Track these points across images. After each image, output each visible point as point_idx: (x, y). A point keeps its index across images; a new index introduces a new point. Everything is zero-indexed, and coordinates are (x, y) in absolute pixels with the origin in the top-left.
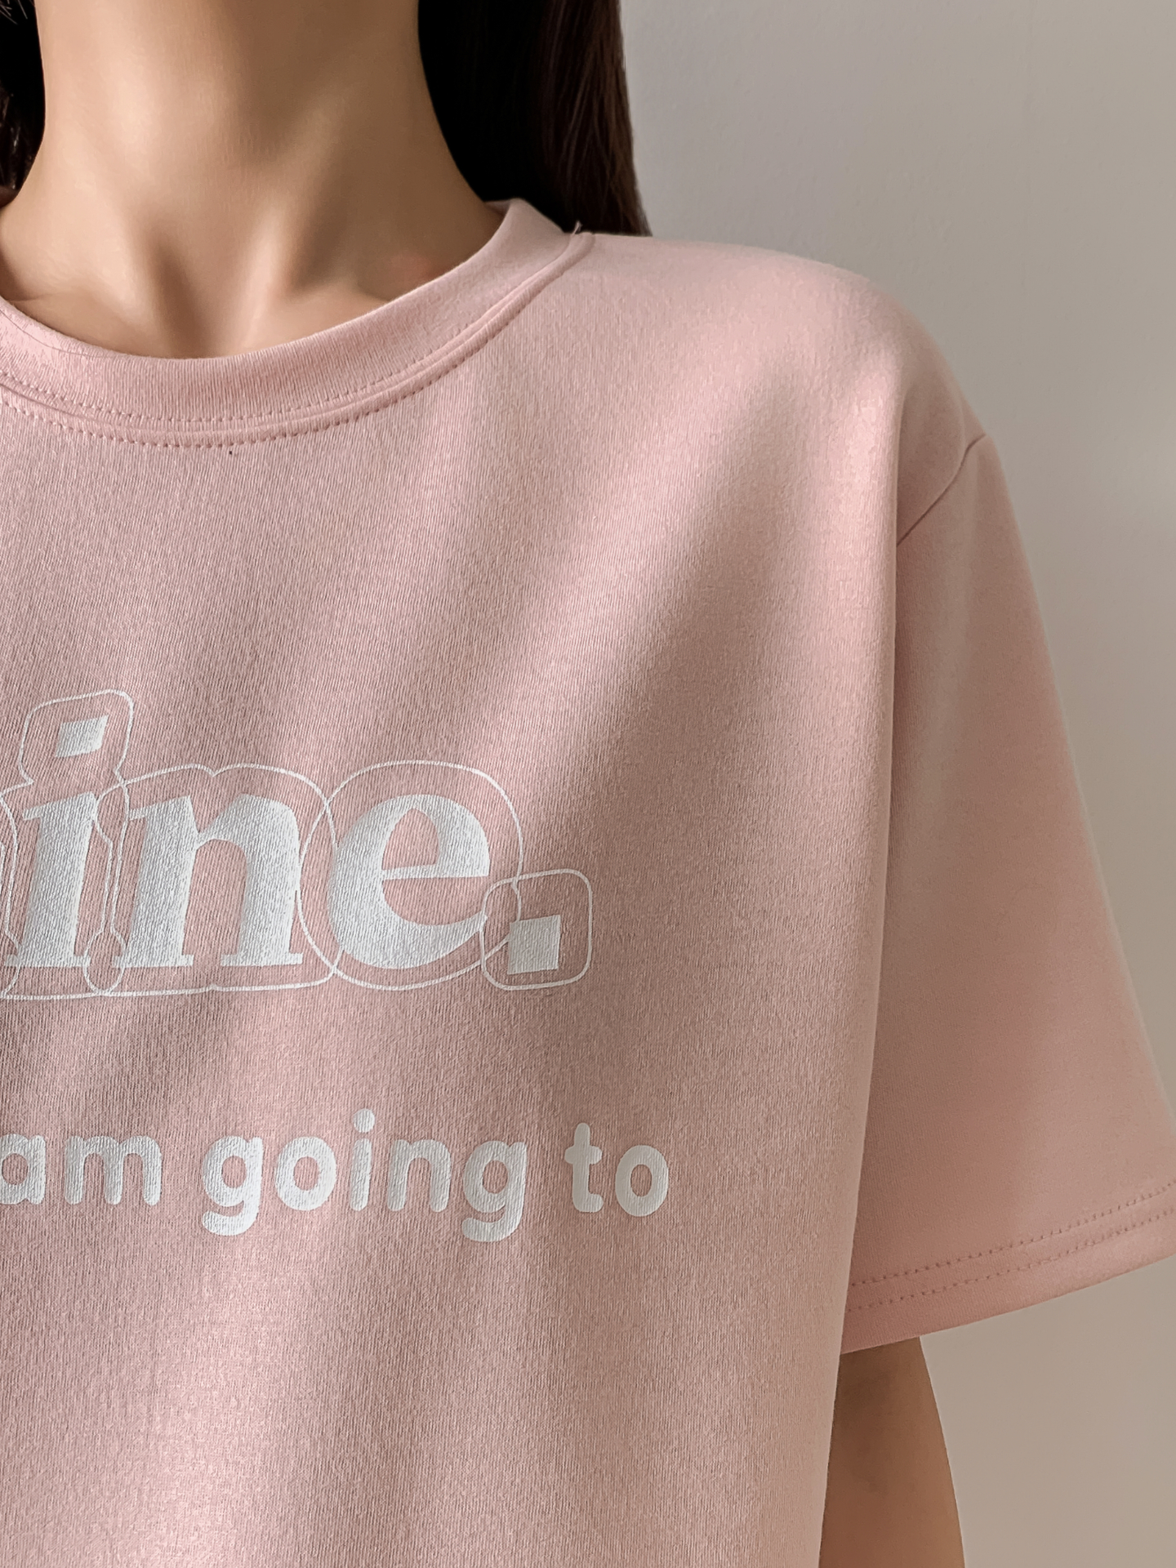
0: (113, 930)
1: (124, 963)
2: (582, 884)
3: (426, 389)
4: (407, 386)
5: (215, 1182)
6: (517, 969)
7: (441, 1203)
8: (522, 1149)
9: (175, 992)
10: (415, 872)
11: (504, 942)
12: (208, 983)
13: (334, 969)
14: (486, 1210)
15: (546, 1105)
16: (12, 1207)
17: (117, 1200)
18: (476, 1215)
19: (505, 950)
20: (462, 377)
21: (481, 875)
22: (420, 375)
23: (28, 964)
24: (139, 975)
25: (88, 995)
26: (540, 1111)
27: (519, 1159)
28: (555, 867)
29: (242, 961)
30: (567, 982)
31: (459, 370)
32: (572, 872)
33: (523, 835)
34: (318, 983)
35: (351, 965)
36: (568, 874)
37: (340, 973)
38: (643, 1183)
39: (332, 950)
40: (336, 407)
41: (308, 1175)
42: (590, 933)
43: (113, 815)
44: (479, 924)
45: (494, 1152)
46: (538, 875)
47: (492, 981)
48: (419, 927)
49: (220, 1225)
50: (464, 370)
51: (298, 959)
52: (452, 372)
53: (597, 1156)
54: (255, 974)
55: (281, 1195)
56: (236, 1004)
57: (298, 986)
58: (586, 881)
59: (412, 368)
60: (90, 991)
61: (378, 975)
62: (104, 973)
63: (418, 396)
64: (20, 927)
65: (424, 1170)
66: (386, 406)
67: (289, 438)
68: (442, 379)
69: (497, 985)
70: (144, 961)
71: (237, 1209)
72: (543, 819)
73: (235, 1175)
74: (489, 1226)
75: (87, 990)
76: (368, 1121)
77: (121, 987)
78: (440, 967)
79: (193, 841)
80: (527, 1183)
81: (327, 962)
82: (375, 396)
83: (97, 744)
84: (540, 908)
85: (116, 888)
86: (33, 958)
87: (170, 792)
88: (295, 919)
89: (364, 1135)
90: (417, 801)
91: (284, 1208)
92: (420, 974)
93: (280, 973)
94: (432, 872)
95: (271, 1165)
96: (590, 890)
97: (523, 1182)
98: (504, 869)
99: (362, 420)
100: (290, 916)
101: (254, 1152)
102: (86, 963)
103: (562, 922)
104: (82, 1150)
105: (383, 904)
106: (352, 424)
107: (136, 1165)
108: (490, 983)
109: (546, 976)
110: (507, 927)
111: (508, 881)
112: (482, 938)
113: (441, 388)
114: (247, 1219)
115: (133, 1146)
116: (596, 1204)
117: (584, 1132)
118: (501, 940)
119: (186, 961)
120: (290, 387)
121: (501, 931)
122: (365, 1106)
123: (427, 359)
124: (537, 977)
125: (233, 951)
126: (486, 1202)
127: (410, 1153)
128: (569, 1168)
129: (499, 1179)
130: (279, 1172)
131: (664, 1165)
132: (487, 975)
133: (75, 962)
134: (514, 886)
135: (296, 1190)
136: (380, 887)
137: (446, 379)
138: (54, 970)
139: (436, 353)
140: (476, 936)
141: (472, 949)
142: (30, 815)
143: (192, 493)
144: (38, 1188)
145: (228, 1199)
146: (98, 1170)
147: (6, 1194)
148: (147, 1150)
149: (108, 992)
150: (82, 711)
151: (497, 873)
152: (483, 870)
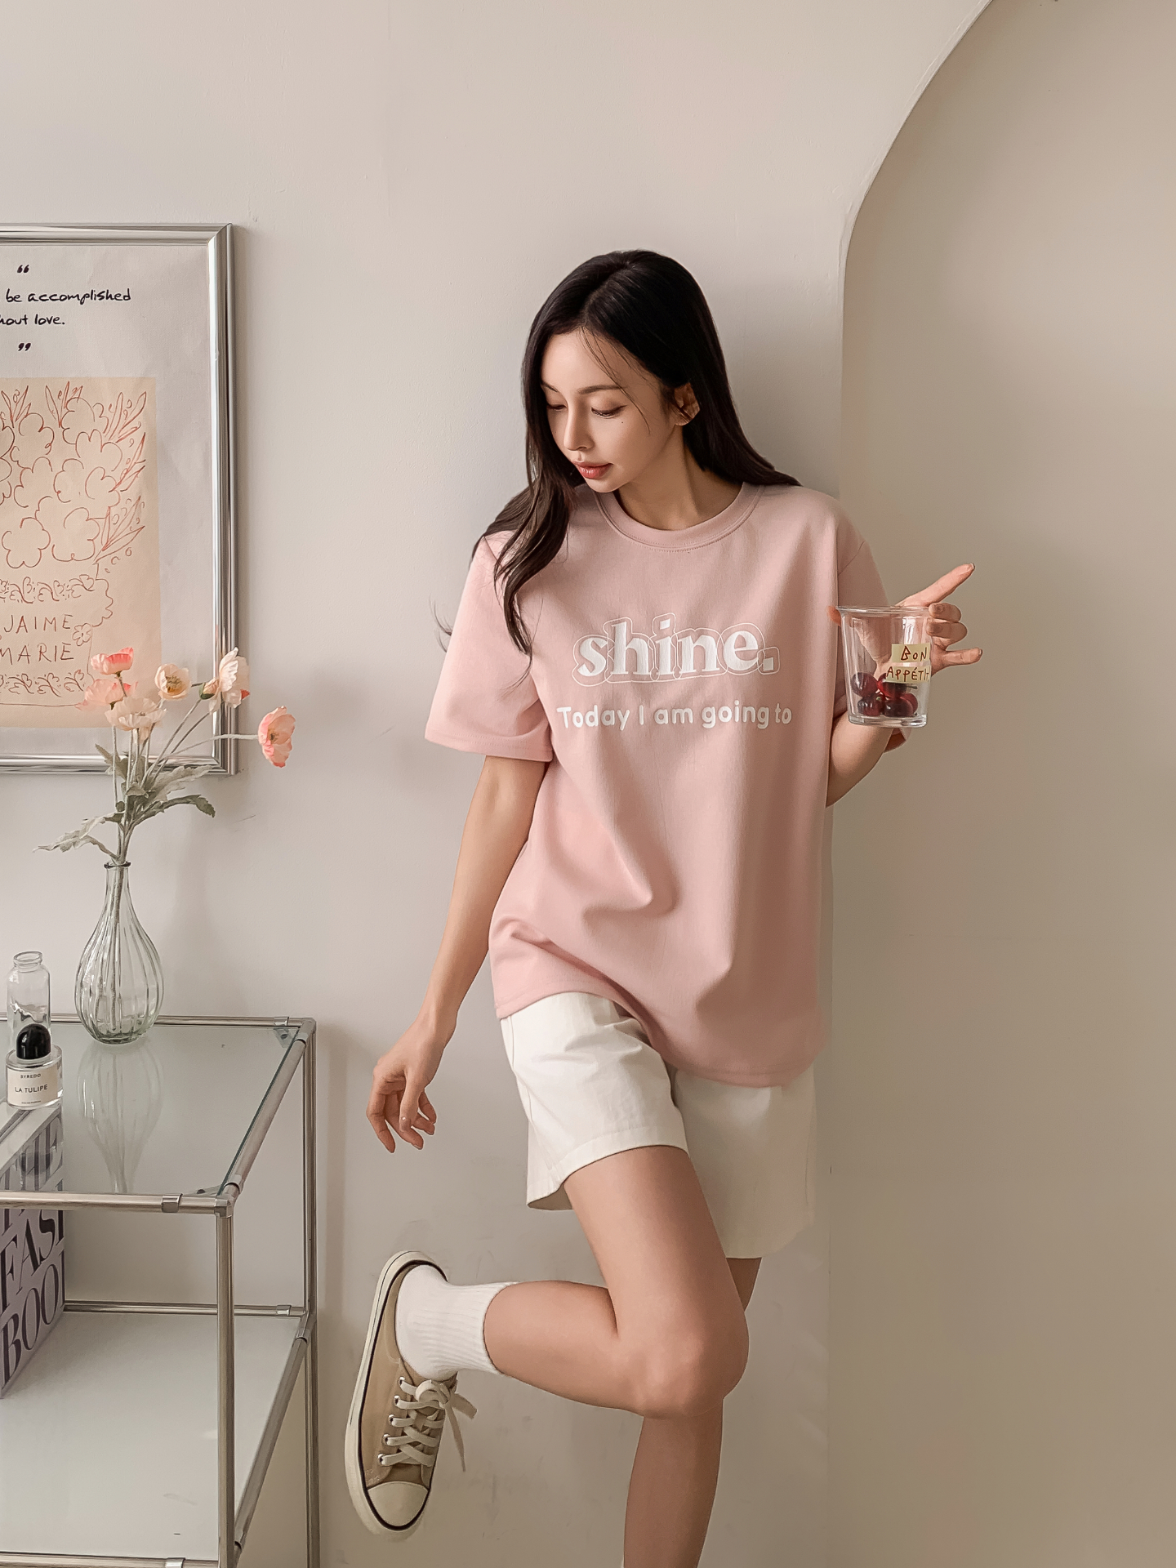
0: (678, 666)
1: (681, 673)
2: (777, 650)
5: (705, 718)
6: (764, 670)
7: (753, 719)
8: (767, 709)
9: (693, 677)
10: (741, 649)
12: (699, 675)
13: (726, 671)
14: (761, 721)
15: (771, 699)
16: (661, 725)
17: (683, 722)
18: (760, 723)
19: (762, 666)
23: (661, 674)
24: (684, 675)
25: (674, 680)
27: (767, 711)
28: (771, 646)
29: (706, 670)
30: (775, 672)
33: (765, 639)
34: (722, 674)
35: (730, 669)
36: (775, 648)
37: (728, 672)
39: (726, 666)
40: (711, 539)
41: (725, 714)
42: (780, 661)
43: (674, 642)
44: (757, 660)
45: (762, 709)
46: (769, 648)
48: (744, 661)
49: (705, 726)
50: (740, 528)
51: (718, 669)
52: (738, 529)
54: (709, 673)
55: (720, 719)
56: (706, 679)
57: (719, 674)
61: (736, 672)
62: (677, 675)
64: (658, 666)
65: (749, 713)
66: (723, 538)
67: (701, 547)
68: (735, 531)
69: (761, 673)
70: (685, 672)
71: (710, 723)
72: (769, 635)
73: (709, 715)
74: (762, 725)
75: (674, 678)
76: (737, 703)
77: (681, 677)
78: (749, 670)
79: (692, 645)
81: (725, 669)
82: (719, 537)
83: (668, 626)
84: (769, 656)
85: (677, 657)
86: (662, 672)
87: (686, 635)
88: (717, 661)
89: (737, 706)
90: (739, 633)
91: (721, 721)
92: (745, 671)
93: (714, 672)
94: (745, 649)
95: (717, 713)
96: (779, 651)
97: (768, 716)
98: (761, 647)
99: (718, 542)
100: (715, 660)
101: (713, 710)
102: (673, 673)
103: (774, 659)
104: (676, 712)
105: (736, 657)
106: (715, 543)
107: (687, 715)
108: (759, 673)
109: (771, 671)
110: (762, 660)
114: (712, 725)
115: (686, 710)
118: (761, 664)
119: (695, 671)
121: (761, 662)
122: (737, 700)
124: (769, 671)
125: (704, 668)
127: (746, 710)
129: (762, 713)
130: (719, 714)
132: (759, 671)
133: (671, 673)
134: (763, 651)
135: (723, 718)
136: (734, 653)
138: (666, 675)
139: (733, 524)
140: (756, 663)
141: (755, 667)
142: (657, 642)
144: (666, 721)
145: (708, 720)
146: (679, 715)
147: (660, 722)
148: (689, 711)
149: (679, 679)
150: (664, 619)
151: (759, 649)
152: (757, 648)
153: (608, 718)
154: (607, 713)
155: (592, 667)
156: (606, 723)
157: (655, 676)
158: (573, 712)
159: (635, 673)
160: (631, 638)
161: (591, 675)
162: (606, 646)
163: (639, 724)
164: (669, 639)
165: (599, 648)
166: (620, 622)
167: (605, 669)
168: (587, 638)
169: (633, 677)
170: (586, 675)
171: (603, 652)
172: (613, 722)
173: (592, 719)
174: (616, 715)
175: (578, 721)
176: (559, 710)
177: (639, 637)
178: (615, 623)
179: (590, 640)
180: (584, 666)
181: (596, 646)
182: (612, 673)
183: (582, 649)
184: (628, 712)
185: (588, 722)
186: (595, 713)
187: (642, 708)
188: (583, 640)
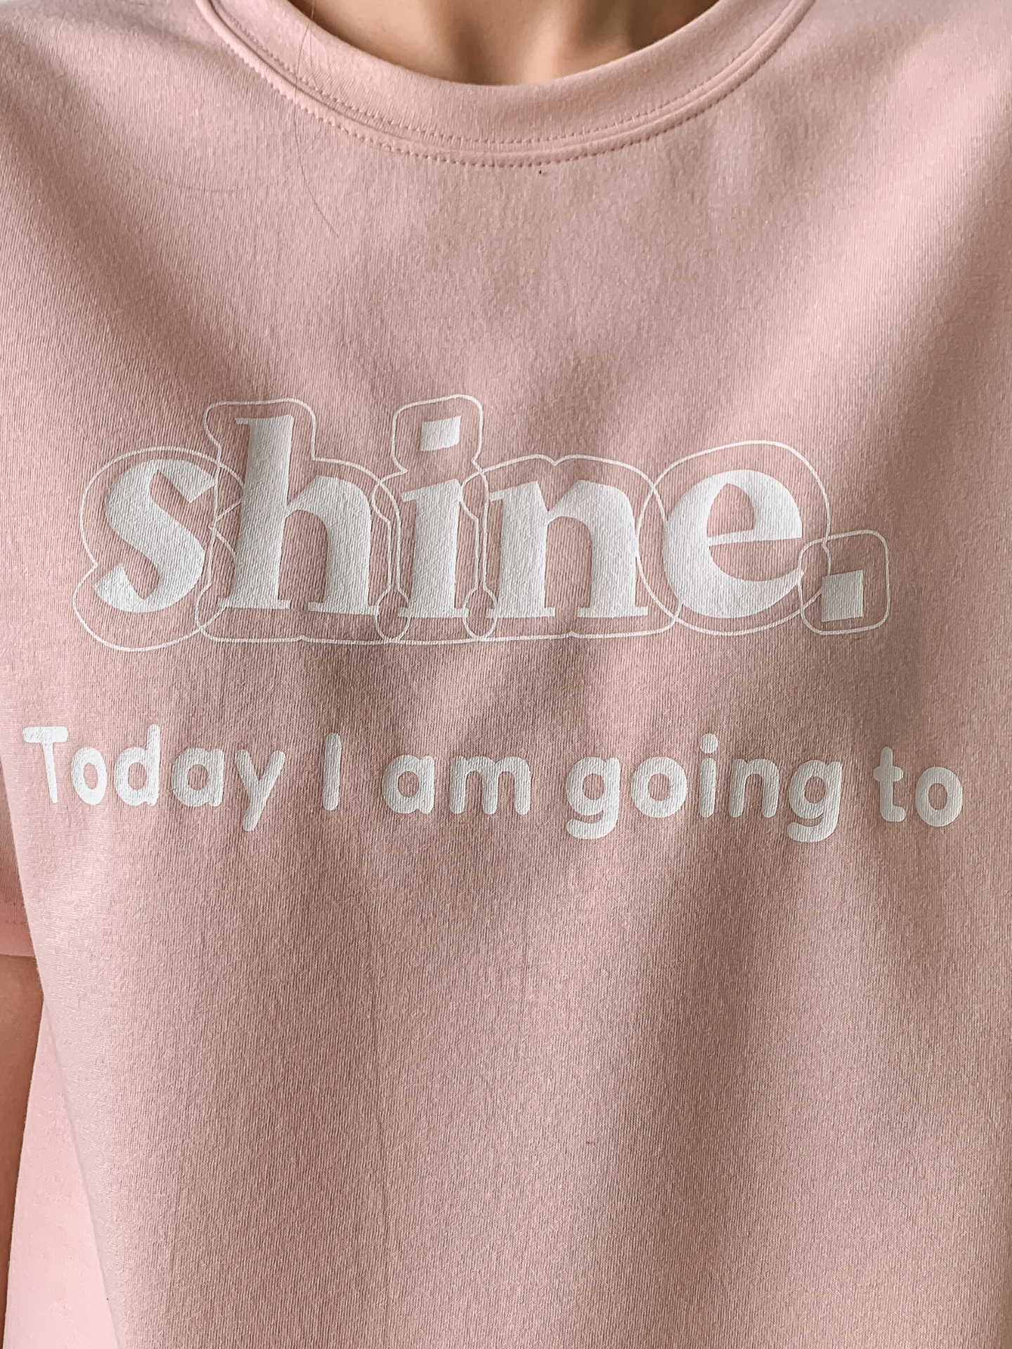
0: (485, 588)
1: (495, 614)
2: (880, 544)
3: (707, 112)
4: (691, 109)
5: (577, 795)
6: (828, 618)
7: (771, 810)
8: (838, 767)
9: (541, 637)
10: (736, 537)
11: (818, 594)
12: (568, 631)
13: (676, 619)
14: (808, 816)
15: (858, 731)
16: (406, 815)
17: (493, 810)
18: (800, 821)
19: (819, 601)
20: (739, 101)
21: (795, 536)
22: (702, 98)
23: (417, 616)
24: (509, 624)
25: (468, 641)
26: (853, 736)
27: (835, 776)
28: (857, 529)
29: (593, 613)
30: (871, 628)
31: (735, 93)
32: (871, 532)
33: (830, 500)
34: (663, 630)
35: (690, 615)
36: (868, 534)
37: (681, 622)
38: (940, 799)
39: (673, 603)
40: (630, 128)
41: (662, 788)
42: (888, 586)
43: (476, 497)
44: (797, 578)
45: (814, 769)
46: (843, 535)
47: (810, 627)
48: (746, 583)
49: (578, 830)
50: (740, 94)
51: (645, 611)
52: (729, 96)
53: (900, 775)
54: (607, 624)
55: (638, 805)
56: (591, 649)
57: (645, 633)
58: (883, 540)
59: (694, 92)
60: (470, 637)
61: (713, 623)
62: (480, 621)
63: (701, 117)
64: (409, 585)
65: (758, 784)
66: (673, 127)
67: (590, 157)
68: (720, 102)
69: (815, 630)
70: (512, 613)
71: (598, 817)
72: (846, 486)
73: (595, 788)
74: (809, 829)
75: (467, 636)
76: (712, 744)
77: (495, 634)
78: (765, 617)
79: (543, 519)
80: (842, 795)
81: (670, 614)
82: (664, 118)
83: (453, 441)
84: (845, 565)
85: (485, 555)
86: (420, 610)
87: (522, 476)
88: (638, 578)
89: (709, 755)
90: (730, 477)
91: (641, 817)
92: (751, 621)
93: (630, 623)
94: (751, 537)
95: (628, 781)
96: (886, 548)
97: (839, 795)
98: (815, 529)
99: (652, 140)
100: (633, 576)
101: (612, 772)
102: (464, 613)
103: (865, 576)
104: (466, 767)
105: (713, 566)
106: (643, 144)
107: (508, 783)
108: (809, 629)
109: (852, 623)
110: (820, 580)
111: (819, 542)
112: (800, 590)
113: (720, 110)
114: (609, 825)
115: (509, 764)
116: (901, 815)
117: (888, 755)
118: (816, 593)
119: (550, 613)
120: (590, 110)
121: (816, 585)
122: (710, 731)
123: (707, 85)
124: (845, 623)
125: (587, 605)
126: (805, 809)
127: (746, 770)
128: (877, 784)
129: (818, 791)
130: (635, 786)
131: (958, 784)
132: (806, 623)
133: (457, 614)
134: (824, 546)
135: (651, 801)
136: (708, 552)
137: (724, 103)
138: (439, 620)
139: (715, 79)
140: (795, 589)
141: (791, 603)
142: (407, 497)
143: (509, 213)
144: (427, 801)
145: (590, 809)
146: (478, 785)
147: (401, 804)
148: (520, 768)
149: (484, 639)
150: (434, 414)
151: (809, 535)
152: (796, 533)
153: (200, 778)
154: (196, 757)
155: (151, 579)
156: (191, 798)
157: (391, 618)
158: (77, 744)
159: (318, 607)
160: (310, 473)
161: (142, 606)
162: (209, 495)
163: (320, 808)
164: (455, 493)
165: (182, 500)
166: (267, 412)
167: (200, 585)
168: (135, 461)
169: (304, 617)
170: (124, 606)
171: (199, 520)
172: (216, 794)
173: (139, 776)
174: (234, 773)
175: (92, 782)
176: (32, 735)
177: (339, 473)
178: (253, 412)
179: (153, 467)
180: (121, 575)
181: (170, 494)
182: (227, 603)
183: (115, 506)
184: (280, 762)
185: (125, 790)
186: (153, 755)
187: (337, 747)
188: (124, 467)
